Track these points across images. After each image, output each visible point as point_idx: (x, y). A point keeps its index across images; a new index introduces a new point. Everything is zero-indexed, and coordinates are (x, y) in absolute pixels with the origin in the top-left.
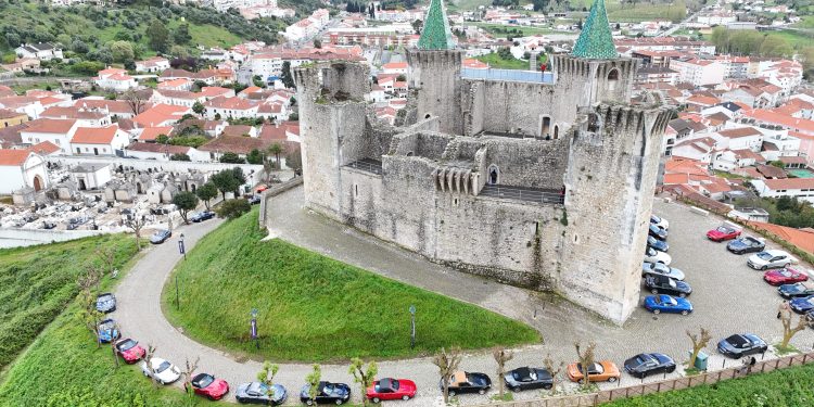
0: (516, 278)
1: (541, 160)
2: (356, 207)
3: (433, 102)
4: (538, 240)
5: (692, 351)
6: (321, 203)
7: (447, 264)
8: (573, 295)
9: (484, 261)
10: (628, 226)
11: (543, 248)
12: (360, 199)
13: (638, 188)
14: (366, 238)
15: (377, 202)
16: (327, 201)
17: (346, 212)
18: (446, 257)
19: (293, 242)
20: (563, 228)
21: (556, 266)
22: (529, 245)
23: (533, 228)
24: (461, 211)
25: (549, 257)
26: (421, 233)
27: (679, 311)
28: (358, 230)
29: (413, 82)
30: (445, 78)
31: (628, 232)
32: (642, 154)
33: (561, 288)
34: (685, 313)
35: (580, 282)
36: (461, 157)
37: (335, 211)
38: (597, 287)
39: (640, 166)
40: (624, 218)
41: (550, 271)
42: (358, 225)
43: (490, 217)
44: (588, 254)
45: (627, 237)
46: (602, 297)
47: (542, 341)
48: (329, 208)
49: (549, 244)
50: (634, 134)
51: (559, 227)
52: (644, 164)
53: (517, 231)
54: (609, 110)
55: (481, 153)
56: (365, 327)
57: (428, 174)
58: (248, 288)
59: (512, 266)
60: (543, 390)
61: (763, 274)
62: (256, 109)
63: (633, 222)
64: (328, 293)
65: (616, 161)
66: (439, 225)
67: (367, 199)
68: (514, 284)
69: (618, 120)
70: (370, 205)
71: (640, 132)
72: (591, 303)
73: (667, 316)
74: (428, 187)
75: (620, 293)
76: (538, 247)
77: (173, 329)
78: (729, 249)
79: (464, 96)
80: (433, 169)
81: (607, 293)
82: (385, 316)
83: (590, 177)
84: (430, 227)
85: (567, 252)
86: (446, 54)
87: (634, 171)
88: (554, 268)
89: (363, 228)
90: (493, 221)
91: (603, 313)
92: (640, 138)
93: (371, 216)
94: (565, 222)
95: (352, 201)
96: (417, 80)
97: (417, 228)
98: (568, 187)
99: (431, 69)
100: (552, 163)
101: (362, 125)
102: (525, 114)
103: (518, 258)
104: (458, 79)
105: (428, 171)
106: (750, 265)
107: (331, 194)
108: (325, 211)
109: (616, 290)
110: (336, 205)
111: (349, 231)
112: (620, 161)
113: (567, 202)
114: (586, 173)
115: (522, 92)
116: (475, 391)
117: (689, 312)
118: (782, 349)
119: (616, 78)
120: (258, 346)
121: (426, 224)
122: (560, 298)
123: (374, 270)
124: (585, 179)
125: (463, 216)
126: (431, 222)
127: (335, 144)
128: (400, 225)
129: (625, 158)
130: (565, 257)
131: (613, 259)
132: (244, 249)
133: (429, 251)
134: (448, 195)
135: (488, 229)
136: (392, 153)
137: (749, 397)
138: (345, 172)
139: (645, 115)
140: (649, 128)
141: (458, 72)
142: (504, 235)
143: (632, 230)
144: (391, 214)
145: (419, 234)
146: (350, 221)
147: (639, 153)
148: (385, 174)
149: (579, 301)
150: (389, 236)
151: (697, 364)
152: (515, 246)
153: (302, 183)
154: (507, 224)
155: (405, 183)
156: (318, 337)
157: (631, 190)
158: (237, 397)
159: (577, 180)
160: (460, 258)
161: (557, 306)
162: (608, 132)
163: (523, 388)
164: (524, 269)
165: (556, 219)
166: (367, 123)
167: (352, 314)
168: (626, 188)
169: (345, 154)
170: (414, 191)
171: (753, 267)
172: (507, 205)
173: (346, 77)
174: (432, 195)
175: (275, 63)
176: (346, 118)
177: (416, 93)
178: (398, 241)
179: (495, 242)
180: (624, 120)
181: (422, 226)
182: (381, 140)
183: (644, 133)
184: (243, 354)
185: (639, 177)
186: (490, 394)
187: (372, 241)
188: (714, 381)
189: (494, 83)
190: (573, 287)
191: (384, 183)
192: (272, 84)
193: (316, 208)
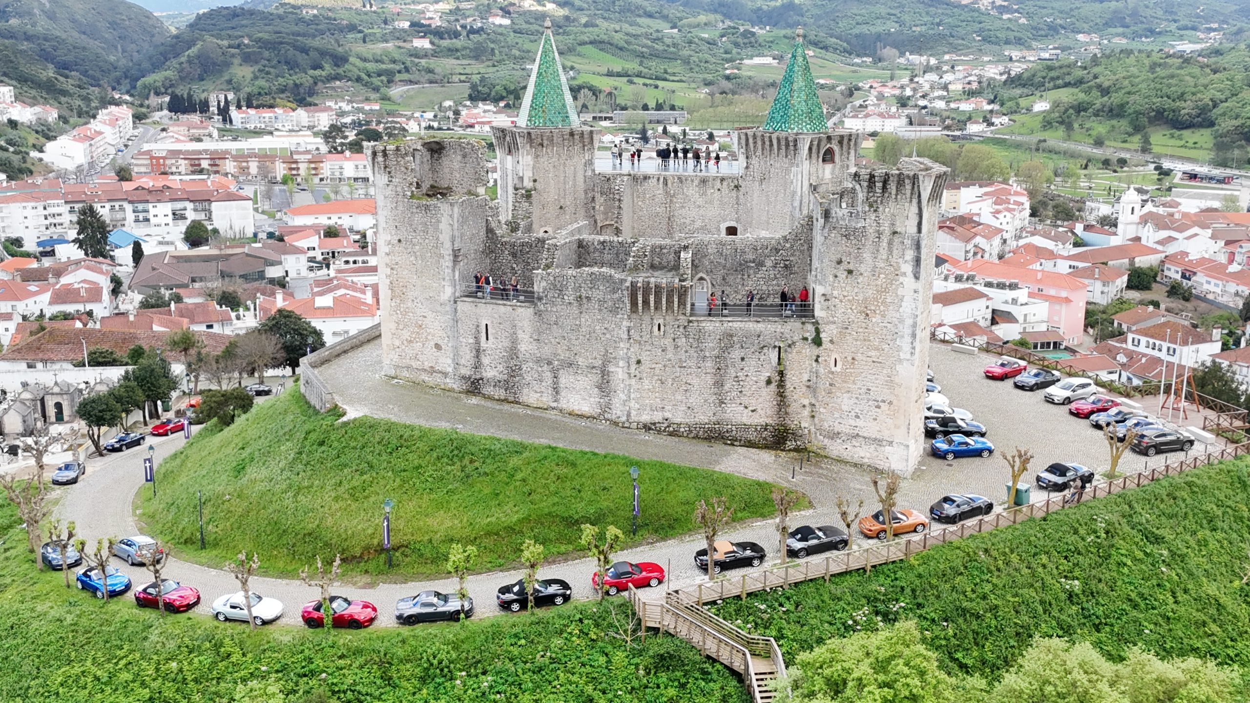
0: (752, 436)
1: (769, 263)
2: (485, 360)
3: (553, 211)
4: (781, 374)
5: (1010, 484)
6: (415, 364)
7: (647, 428)
8: (836, 448)
9: (704, 416)
10: (908, 331)
11: (788, 385)
12: (494, 347)
13: (917, 277)
14: (506, 407)
15: (526, 346)
16: (428, 358)
17: (466, 372)
18: (646, 418)
19: (394, 419)
20: (816, 351)
21: (808, 409)
22: (769, 382)
23: (774, 355)
24: (668, 342)
25: (798, 397)
26: (604, 385)
27: (977, 453)
28: (490, 398)
29: (521, 179)
30: (570, 171)
31: (908, 339)
32: (919, 230)
33: (818, 441)
34: (986, 454)
35: (844, 428)
36: (653, 267)
37: (445, 374)
38: (868, 428)
39: (918, 247)
40: (901, 321)
41: (800, 419)
42: (488, 390)
43: (711, 346)
44: (854, 382)
45: (907, 348)
46: (878, 442)
47: (811, 505)
48: (432, 371)
49: (796, 379)
50: (907, 204)
51: (810, 351)
52: (923, 243)
53: (751, 363)
54: (872, 176)
55: (686, 256)
56: (560, 510)
57: (614, 291)
58: (346, 486)
59: (746, 418)
60: (835, 552)
61: (1066, 408)
62: (47, 297)
63: (914, 325)
64: (486, 474)
65: (885, 244)
66: (633, 367)
67: (507, 343)
68: (750, 444)
69: (884, 188)
70: (513, 352)
71: (915, 201)
72: (863, 453)
73: (964, 461)
74: (614, 310)
75: (904, 430)
76: (781, 384)
77: (214, 572)
78: (1017, 386)
79: (600, 199)
80: (622, 281)
81: (886, 435)
82: (587, 495)
83: (850, 272)
84: (619, 372)
85: (823, 385)
86: (572, 134)
87: (910, 254)
88: (806, 412)
89: (500, 393)
90: (716, 352)
91: (881, 465)
92: (914, 209)
93: (514, 372)
94: (817, 342)
95: (478, 352)
96: (528, 175)
97: (596, 378)
98: (819, 290)
99: (550, 158)
100: (786, 266)
101: (483, 232)
102: (698, 224)
103: (753, 403)
104: (589, 173)
105: (615, 286)
106: (1049, 400)
107: (438, 347)
108: (425, 377)
109: (897, 427)
110: (445, 363)
111: (474, 400)
112: (890, 243)
113: (818, 313)
114: (844, 266)
115: (692, 191)
116: (746, 562)
117: (991, 451)
118: (1110, 476)
119: (832, 161)
120: (390, 563)
121: (612, 368)
122: (817, 455)
123: (544, 442)
124: (843, 275)
125: (670, 349)
126: (621, 363)
127: (447, 261)
128: (565, 379)
129: (897, 240)
130: (821, 394)
131: (891, 383)
132: (313, 436)
133: (618, 411)
134: (647, 318)
135: (709, 364)
136: (548, 266)
137: (1086, 524)
138: (466, 307)
139: (921, 178)
140: (925, 195)
141: (590, 163)
142: (732, 372)
143: (914, 336)
144: (549, 363)
145: (600, 387)
146: (474, 387)
147: (915, 229)
148: (540, 299)
149: (845, 455)
150: (546, 399)
151: (1018, 499)
152: (749, 386)
153: (380, 336)
154: (736, 354)
155: (575, 310)
156: (488, 534)
157: (908, 281)
158: (399, 617)
159: (831, 278)
160: (668, 415)
161: (816, 465)
162: (871, 206)
163: (810, 551)
164: (762, 421)
165: (806, 339)
166: (490, 231)
167: (534, 496)
168: (901, 279)
169: (463, 278)
170: (590, 319)
171: (1052, 402)
172: (735, 325)
173: (445, 161)
174: (624, 321)
175: (51, 210)
176: (463, 220)
177: (528, 196)
178: (563, 404)
179: (719, 384)
180: (892, 187)
181: (605, 373)
182: (514, 255)
183: (919, 202)
184: (367, 579)
185: (918, 261)
186: (767, 564)
187: (520, 410)
188: (1043, 515)
189: (646, 178)
190: (834, 435)
191: (538, 313)
192: (52, 253)
193: (405, 374)
